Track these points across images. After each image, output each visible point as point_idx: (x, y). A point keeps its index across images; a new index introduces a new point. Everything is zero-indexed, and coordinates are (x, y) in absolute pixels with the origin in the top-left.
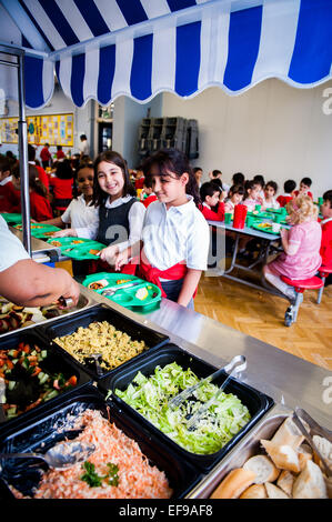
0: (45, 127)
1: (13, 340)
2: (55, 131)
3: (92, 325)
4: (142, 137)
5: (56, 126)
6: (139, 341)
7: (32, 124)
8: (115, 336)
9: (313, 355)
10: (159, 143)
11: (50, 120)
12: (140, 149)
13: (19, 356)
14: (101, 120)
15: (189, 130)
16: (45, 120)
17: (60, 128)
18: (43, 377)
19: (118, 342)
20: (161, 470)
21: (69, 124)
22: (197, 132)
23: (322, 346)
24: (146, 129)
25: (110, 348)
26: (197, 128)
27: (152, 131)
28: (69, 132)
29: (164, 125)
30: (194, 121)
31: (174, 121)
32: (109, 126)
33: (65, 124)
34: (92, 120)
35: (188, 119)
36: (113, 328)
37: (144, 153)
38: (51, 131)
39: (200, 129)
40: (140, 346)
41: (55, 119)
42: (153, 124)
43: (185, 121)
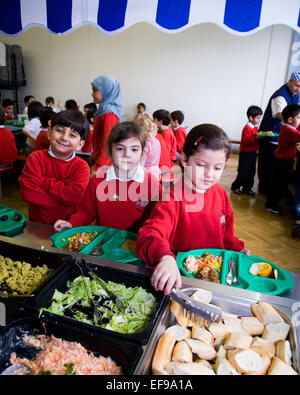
6: (41, 266)
8: (16, 266)
15: (14, 56)
19: (20, 271)
20: (106, 357)
22: (22, 59)
26: (21, 54)
30: (17, 47)
36: (10, 261)
40: (44, 270)
43: (8, 47)
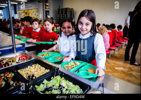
0: (30, 13)
1: (4, 70)
2: (33, 14)
3: (33, 65)
4: (58, 14)
5: (33, 12)
6: (48, 69)
7: (26, 12)
8: (40, 68)
9: (108, 73)
10: (62, 16)
11: (31, 11)
12: (57, 18)
13: (4, 76)
14: (46, 10)
15: (71, 11)
16: (30, 11)
17: (34, 13)
18: (12, 83)
19: (41, 70)
21: (37, 11)
22: (73, 12)
23: (111, 70)
24: (59, 12)
25: (37, 72)
26: (73, 11)
27: (60, 12)
28: (37, 14)
29: (64, 10)
30: (73, 9)
31: (66, 9)
32: (48, 11)
33: (36, 12)
34: (44, 10)
35: (71, 8)
36: (40, 66)
37: (59, 18)
38: (32, 14)
39: (74, 11)
40: (48, 71)
41: (33, 10)
42: (61, 10)
43: (70, 9)
